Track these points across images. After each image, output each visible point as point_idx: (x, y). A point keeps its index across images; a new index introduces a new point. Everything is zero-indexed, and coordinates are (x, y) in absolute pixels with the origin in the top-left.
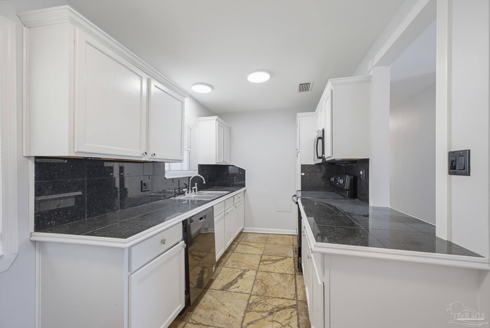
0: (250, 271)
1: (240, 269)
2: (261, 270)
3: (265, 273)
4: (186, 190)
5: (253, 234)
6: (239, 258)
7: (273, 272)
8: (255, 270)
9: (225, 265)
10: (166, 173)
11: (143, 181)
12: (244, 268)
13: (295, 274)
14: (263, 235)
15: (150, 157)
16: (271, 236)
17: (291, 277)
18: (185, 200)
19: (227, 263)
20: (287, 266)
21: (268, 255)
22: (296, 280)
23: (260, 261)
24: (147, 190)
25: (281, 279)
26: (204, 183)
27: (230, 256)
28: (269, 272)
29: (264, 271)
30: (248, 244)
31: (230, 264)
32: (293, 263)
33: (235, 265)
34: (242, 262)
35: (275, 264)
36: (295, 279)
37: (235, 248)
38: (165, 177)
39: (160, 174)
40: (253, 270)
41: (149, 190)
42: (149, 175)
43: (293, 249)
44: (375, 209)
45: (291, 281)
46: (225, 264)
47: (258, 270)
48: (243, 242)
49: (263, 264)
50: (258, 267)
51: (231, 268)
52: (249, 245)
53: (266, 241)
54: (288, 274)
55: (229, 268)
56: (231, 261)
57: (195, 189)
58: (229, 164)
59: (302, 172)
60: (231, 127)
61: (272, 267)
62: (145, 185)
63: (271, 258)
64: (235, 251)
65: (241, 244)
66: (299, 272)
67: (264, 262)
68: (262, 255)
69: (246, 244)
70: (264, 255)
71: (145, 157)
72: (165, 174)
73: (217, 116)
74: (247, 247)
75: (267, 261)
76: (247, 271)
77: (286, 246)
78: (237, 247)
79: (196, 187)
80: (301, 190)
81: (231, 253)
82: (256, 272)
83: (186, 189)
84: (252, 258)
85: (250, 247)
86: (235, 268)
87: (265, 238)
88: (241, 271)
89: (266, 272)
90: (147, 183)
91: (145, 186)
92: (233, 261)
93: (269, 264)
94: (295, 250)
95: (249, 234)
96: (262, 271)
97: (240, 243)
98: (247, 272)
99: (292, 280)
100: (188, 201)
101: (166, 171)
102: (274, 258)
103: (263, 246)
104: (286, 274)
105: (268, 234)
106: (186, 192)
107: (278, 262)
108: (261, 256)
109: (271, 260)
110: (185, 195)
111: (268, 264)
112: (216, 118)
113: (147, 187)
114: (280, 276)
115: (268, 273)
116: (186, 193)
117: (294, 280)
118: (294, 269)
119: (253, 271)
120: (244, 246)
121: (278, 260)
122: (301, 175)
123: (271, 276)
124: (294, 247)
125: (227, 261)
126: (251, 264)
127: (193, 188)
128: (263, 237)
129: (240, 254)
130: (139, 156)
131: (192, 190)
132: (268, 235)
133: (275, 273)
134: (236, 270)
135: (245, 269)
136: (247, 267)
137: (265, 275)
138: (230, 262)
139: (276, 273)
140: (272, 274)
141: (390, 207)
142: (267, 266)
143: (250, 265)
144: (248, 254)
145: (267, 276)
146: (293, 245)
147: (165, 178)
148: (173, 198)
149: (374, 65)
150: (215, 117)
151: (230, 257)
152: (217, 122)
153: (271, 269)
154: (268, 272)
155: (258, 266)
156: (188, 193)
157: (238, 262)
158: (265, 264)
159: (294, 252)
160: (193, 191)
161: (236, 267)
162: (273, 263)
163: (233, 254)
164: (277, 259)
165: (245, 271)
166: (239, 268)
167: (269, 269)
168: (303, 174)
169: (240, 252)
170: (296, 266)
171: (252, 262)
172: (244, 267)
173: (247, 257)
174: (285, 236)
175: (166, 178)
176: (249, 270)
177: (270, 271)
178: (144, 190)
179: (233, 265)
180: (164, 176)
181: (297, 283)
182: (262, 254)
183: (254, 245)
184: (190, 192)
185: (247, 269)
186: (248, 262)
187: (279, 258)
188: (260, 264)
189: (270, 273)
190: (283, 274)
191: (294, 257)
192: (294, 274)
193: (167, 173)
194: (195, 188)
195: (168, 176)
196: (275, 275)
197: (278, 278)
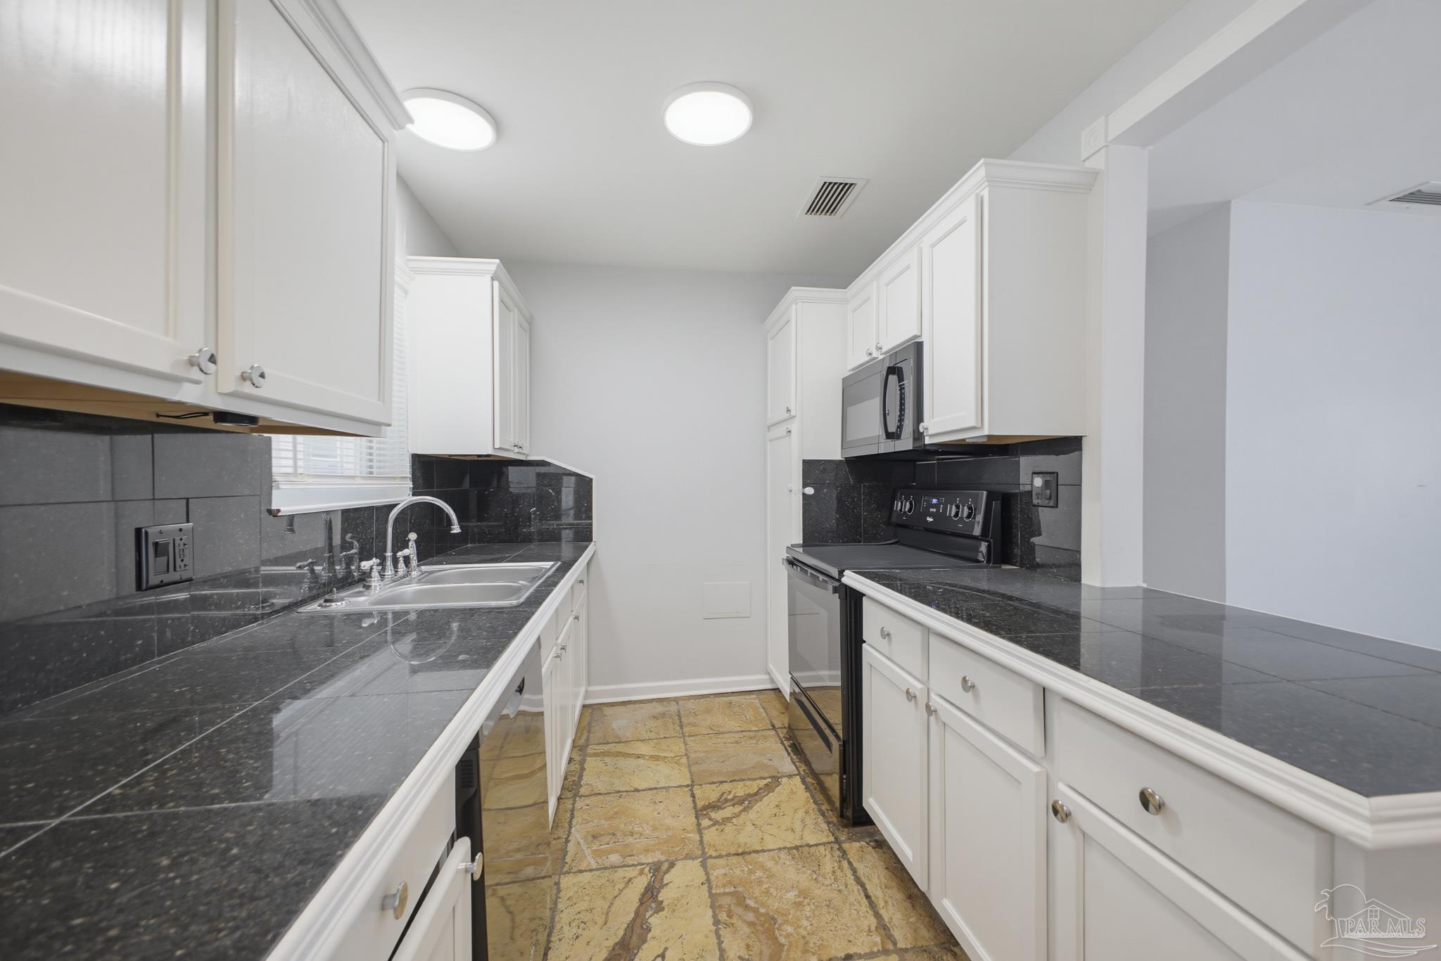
0: (679, 865)
1: (633, 865)
2: (716, 850)
3: (734, 860)
4: (375, 567)
5: (621, 709)
6: (612, 817)
7: (763, 851)
8: (693, 859)
9: (568, 859)
10: (279, 488)
11: (149, 530)
12: (650, 859)
13: (837, 841)
14: (659, 709)
15: (230, 385)
16: (690, 704)
17: (829, 856)
18: (369, 615)
19: (571, 847)
20: (795, 811)
21: (713, 783)
22: (850, 863)
23: (693, 811)
24: (176, 576)
25: (805, 873)
26: (456, 529)
27: (572, 817)
28: (750, 853)
29: (728, 855)
30: (620, 748)
31: (587, 852)
32: (808, 794)
33: (611, 852)
34: (632, 834)
35: (752, 814)
36: (846, 862)
37: (580, 777)
38: (274, 507)
39: (247, 492)
40: (688, 857)
41: (184, 578)
42: (187, 499)
43: (782, 743)
44: (1106, 594)
45: (838, 872)
46: (565, 856)
47: (704, 853)
48: (601, 747)
49: (713, 825)
50: (701, 842)
51: (597, 869)
52: (629, 755)
53: (681, 726)
54: (816, 845)
55: (591, 870)
56: (585, 838)
57: (407, 560)
58: (527, 455)
59: (805, 485)
60: (532, 317)
61: (750, 827)
62: (160, 549)
63: (730, 792)
64: (583, 791)
65: (595, 755)
66: (846, 830)
67: (713, 815)
68: (691, 786)
69: (614, 750)
70: (700, 785)
71: (197, 382)
72: (275, 492)
73: (497, 261)
74: (623, 762)
75: (720, 808)
76: (665, 866)
77: (756, 736)
78: (583, 769)
79: (411, 551)
80: (801, 542)
81: (571, 801)
82: (704, 865)
83: (375, 561)
84: (660, 807)
85: (631, 762)
86: (614, 867)
87: (671, 715)
88: (641, 872)
89: (738, 854)
90: (177, 542)
91: (166, 558)
92: (594, 837)
93: (732, 818)
94: (790, 747)
95: (608, 711)
96: (720, 857)
97: (590, 750)
98: (666, 873)
99: (840, 867)
100: (383, 614)
101: (276, 478)
102: (740, 790)
103: (678, 748)
104: (809, 846)
105: (676, 700)
106: (375, 574)
107: (758, 804)
108: (691, 790)
109: (732, 800)
110: (368, 587)
111: (728, 819)
112: (494, 268)
113: (178, 560)
114: (793, 862)
115: (747, 856)
116: (375, 580)
117: (845, 864)
118: (821, 819)
119: (690, 861)
120: (607, 760)
121: (756, 794)
122: (804, 494)
123: (763, 867)
124: (781, 736)
125: (567, 841)
126: (670, 833)
127: (399, 554)
128: (663, 715)
129: (608, 798)
130: (163, 366)
131: (395, 562)
132: (677, 703)
133: (769, 851)
134: (621, 873)
135: (656, 860)
136: (658, 850)
137: (739, 869)
138: (582, 841)
139: (773, 850)
140: (761, 858)
141: (1145, 585)
142: (729, 828)
143: (665, 836)
144: (637, 790)
145: (751, 872)
146: (773, 726)
147: (273, 513)
148: (314, 607)
149: (1110, 138)
150: (492, 264)
151: (574, 822)
152: (496, 284)
153: (748, 837)
154: (743, 854)
155: (697, 837)
156: (382, 576)
157: (614, 834)
158: (716, 823)
159: (789, 754)
160: (401, 565)
161: (614, 858)
162: (744, 810)
163: (580, 803)
164: (752, 792)
165: (656, 869)
166: (630, 861)
167: (742, 839)
168: (810, 491)
169: (603, 791)
170: (824, 808)
171: (669, 821)
172: (647, 851)
173: (642, 807)
174: (734, 699)
175: (279, 511)
176: (672, 865)
177: (751, 849)
178: (154, 580)
179: (598, 854)
180: (270, 504)
181: (860, 873)
182: (690, 783)
183: (644, 749)
184: (389, 572)
185: (663, 858)
186: (655, 829)
187: (753, 787)
188: (699, 824)
189: (753, 855)
190: (797, 848)
191: (799, 772)
192: (832, 839)
193: (281, 486)
194: (406, 552)
195: (285, 501)
196: (773, 859)
197: (791, 873)
